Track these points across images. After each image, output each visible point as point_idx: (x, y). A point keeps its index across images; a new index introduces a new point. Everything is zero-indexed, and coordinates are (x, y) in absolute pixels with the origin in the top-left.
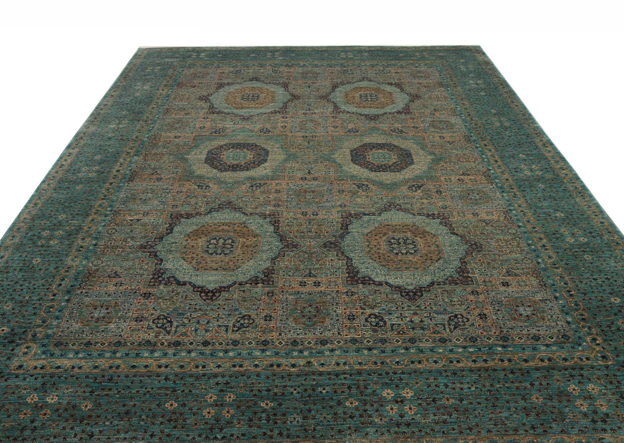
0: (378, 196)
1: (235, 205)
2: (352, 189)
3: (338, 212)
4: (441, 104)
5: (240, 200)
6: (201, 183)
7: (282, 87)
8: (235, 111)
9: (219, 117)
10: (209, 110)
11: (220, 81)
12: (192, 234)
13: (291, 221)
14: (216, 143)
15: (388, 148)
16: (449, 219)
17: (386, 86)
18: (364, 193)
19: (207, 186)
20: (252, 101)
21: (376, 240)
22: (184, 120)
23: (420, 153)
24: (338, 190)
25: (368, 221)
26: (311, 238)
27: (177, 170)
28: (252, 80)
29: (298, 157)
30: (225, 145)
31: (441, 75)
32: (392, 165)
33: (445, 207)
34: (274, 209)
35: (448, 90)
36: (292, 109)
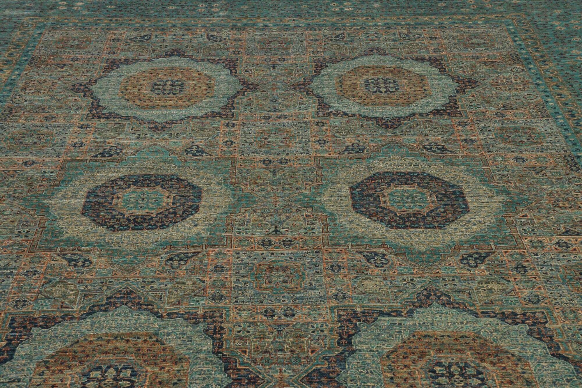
0: (405, 277)
1: (140, 298)
2: (355, 263)
3: (332, 309)
4: (516, 95)
5: (148, 288)
6: (75, 254)
7: (224, 67)
8: (139, 113)
9: (109, 126)
10: (91, 111)
11: (112, 56)
12: (53, 360)
13: (244, 329)
14: (104, 174)
15: (419, 181)
16: (547, 325)
17: (414, 63)
18: (378, 271)
19: (86, 260)
20: (171, 95)
21: (405, 366)
22: (43, 130)
23: (480, 191)
24: (330, 265)
25: (388, 327)
26: (283, 364)
27: (28, 229)
28: (170, 54)
29: (255, 201)
30: (121, 179)
31: (515, 41)
32: (428, 215)
33: (535, 300)
34: (212, 304)
35: (530, 69)
36: (243, 109)
